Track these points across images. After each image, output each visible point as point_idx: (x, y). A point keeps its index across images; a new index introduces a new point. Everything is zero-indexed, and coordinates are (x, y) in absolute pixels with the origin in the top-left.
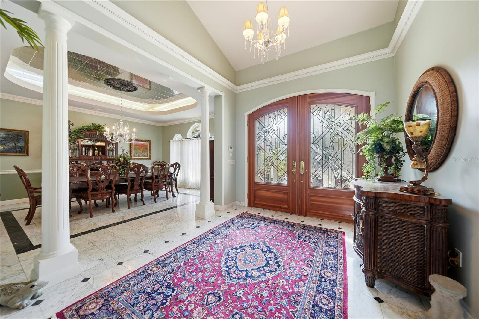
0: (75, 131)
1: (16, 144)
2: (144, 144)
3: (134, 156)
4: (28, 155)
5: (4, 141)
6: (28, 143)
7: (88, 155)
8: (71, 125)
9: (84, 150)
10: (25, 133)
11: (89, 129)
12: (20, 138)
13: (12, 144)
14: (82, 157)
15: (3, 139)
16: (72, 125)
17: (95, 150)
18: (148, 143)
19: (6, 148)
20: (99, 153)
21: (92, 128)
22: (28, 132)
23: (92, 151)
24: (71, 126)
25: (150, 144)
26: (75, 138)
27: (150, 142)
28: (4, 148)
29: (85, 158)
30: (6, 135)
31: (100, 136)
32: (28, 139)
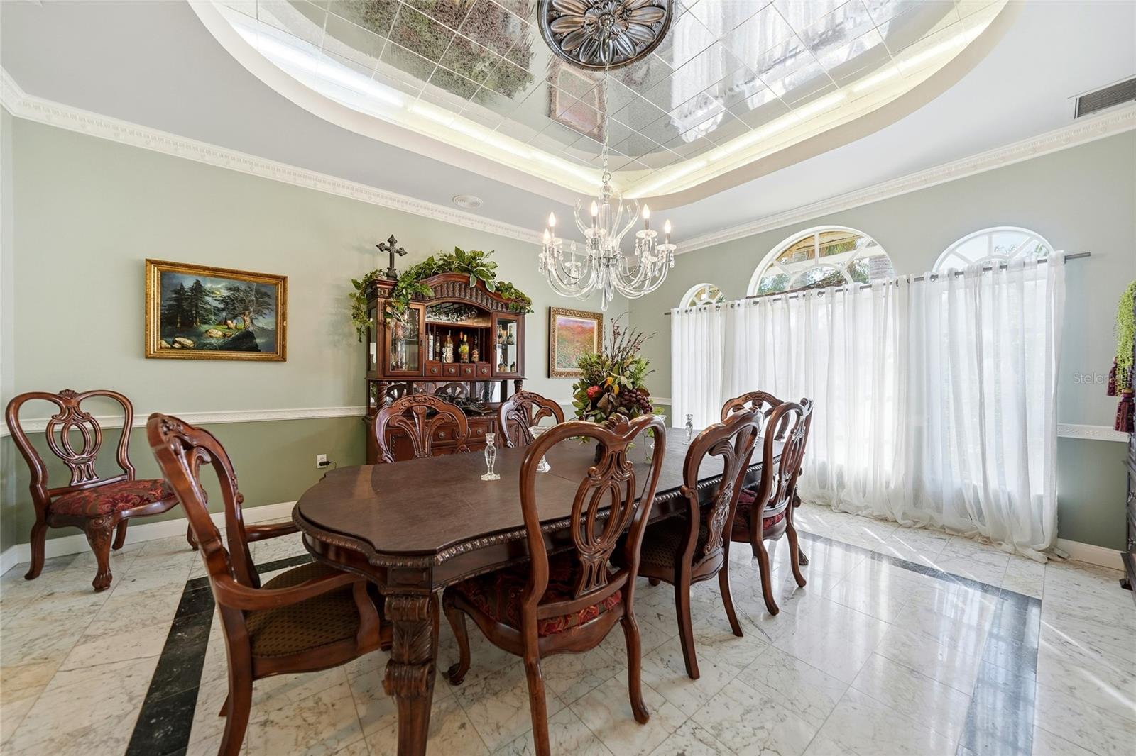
0: (408, 274)
1: (255, 323)
2: (584, 326)
3: (558, 363)
4: (283, 359)
5: (223, 310)
6: (284, 318)
7: (441, 361)
8: (397, 252)
9: (431, 343)
10: (277, 284)
11: (446, 266)
12: (265, 302)
13: (244, 321)
14: (427, 367)
15: (222, 306)
16: (401, 252)
17: (462, 342)
18: (594, 323)
19: (229, 334)
20: (471, 355)
21: (455, 264)
22: (284, 279)
23: (452, 345)
24: (396, 255)
25: (600, 325)
26: (410, 297)
27: (599, 317)
28: (225, 335)
29: (436, 370)
30: (231, 289)
31: (477, 291)
32: (284, 304)
